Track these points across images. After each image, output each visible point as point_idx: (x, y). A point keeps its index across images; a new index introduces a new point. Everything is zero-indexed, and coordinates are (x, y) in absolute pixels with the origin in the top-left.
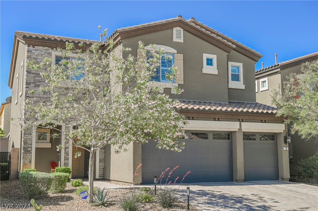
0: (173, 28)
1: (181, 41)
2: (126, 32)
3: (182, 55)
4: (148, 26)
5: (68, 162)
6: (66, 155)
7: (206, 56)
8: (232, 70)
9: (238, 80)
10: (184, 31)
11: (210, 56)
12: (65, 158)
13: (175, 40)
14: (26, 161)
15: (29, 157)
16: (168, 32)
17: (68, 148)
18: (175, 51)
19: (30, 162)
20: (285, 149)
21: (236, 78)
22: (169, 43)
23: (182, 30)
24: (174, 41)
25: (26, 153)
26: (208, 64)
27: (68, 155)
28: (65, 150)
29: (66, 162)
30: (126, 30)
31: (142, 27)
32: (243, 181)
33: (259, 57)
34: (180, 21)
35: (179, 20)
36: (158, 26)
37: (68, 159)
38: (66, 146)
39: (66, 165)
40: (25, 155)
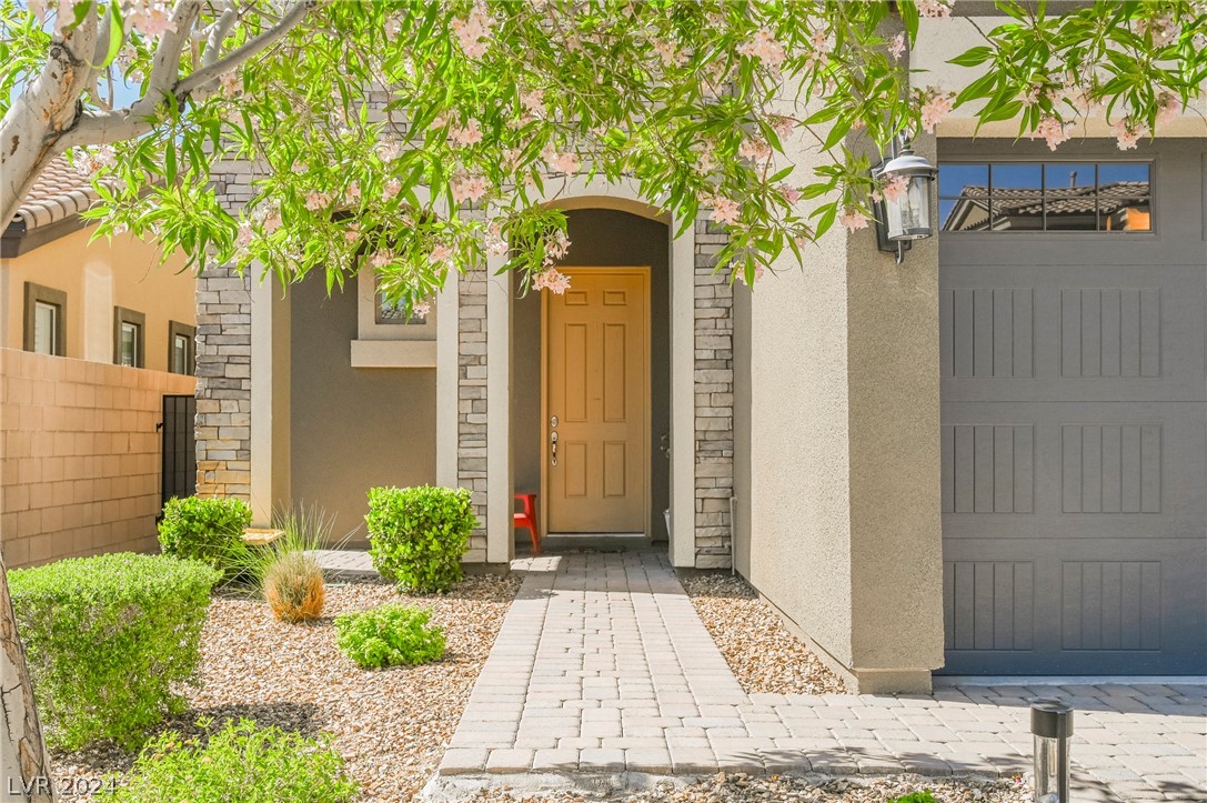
5: (482, 452)
6: (468, 407)
12: (464, 429)
14: (220, 444)
15: (237, 420)
17: (479, 360)
19: (245, 452)
25: (218, 395)
27: (479, 402)
28: (463, 374)
29: (472, 453)
37: (482, 435)
38: (467, 349)
39: (470, 470)
40: (210, 406)
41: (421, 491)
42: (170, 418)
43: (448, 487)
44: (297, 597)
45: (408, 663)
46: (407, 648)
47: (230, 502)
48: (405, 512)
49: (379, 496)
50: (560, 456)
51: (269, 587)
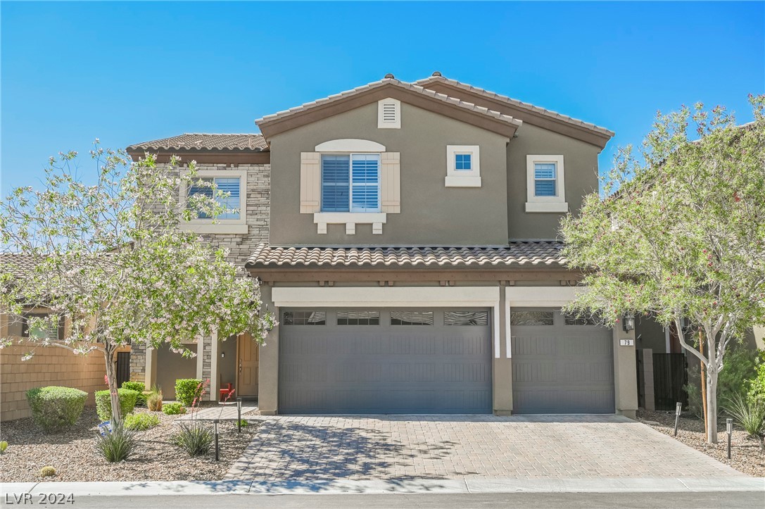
0: (377, 101)
1: (397, 124)
2: (272, 123)
3: (397, 155)
4: (318, 105)
5: (209, 370)
6: (206, 357)
7: (452, 151)
8: (538, 173)
9: (554, 194)
10: (403, 104)
11: (463, 150)
12: (205, 364)
13: (382, 124)
14: (137, 368)
15: (142, 361)
16: (367, 110)
17: (209, 344)
18: (383, 148)
19: (144, 370)
20: (623, 342)
21: (546, 188)
22: (371, 132)
23: (398, 103)
24: (380, 126)
25: (137, 354)
26: (459, 166)
27: (209, 356)
28: (204, 348)
29: (206, 370)
30: (272, 119)
31: (306, 109)
32: (510, 413)
33: (605, 137)
34: (389, 86)
35: (385, 83)
36: (340, 102)
37: (209, 365)
38: (206, 341)
39: (206, 375)
40: (134, 357)
41: (192, 380)
42: (119, 359)
43: (199, 379)
44: (155, 405)
45: (177, 413)
46: (177, 411)
47: (140, 383)
48: (185, 385)
49: (179, 382)
50: (242, 371)
51: (149, 403)
